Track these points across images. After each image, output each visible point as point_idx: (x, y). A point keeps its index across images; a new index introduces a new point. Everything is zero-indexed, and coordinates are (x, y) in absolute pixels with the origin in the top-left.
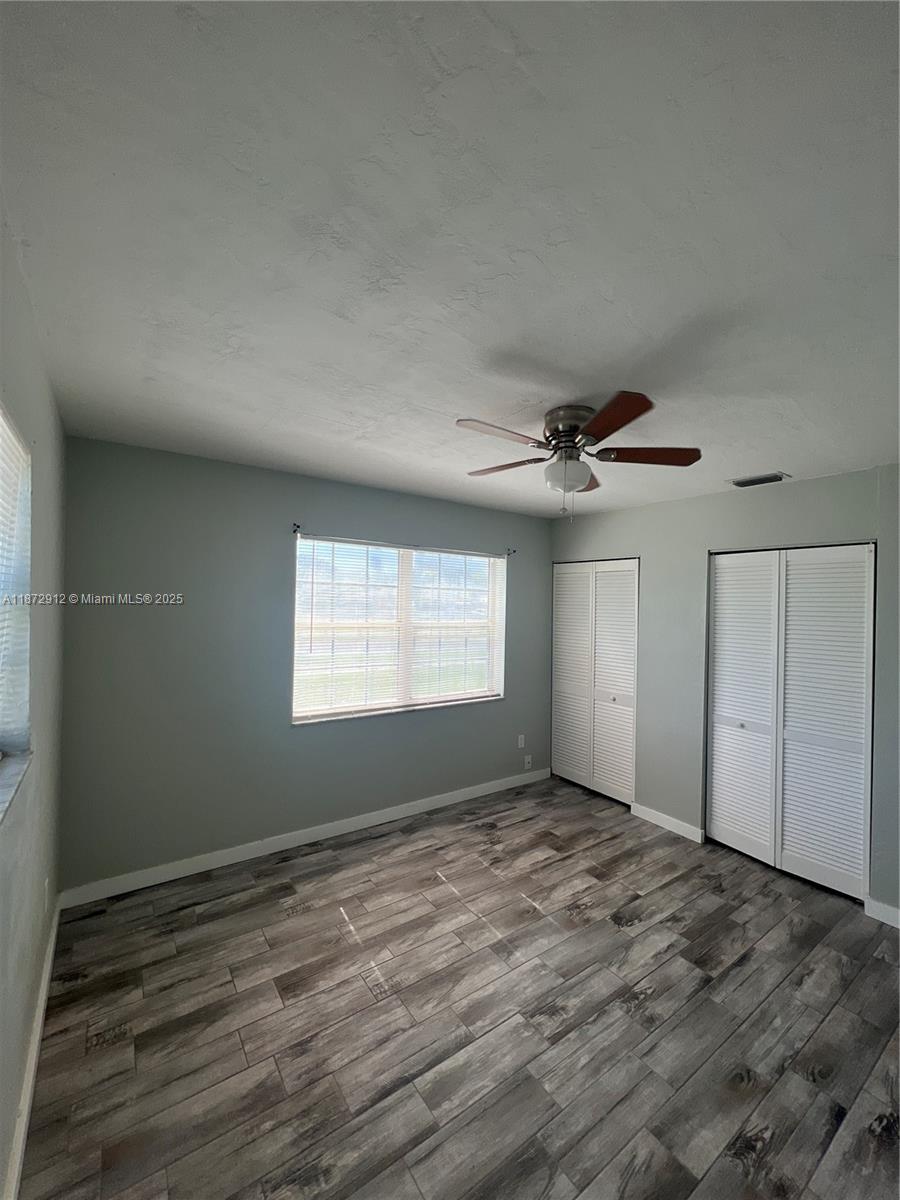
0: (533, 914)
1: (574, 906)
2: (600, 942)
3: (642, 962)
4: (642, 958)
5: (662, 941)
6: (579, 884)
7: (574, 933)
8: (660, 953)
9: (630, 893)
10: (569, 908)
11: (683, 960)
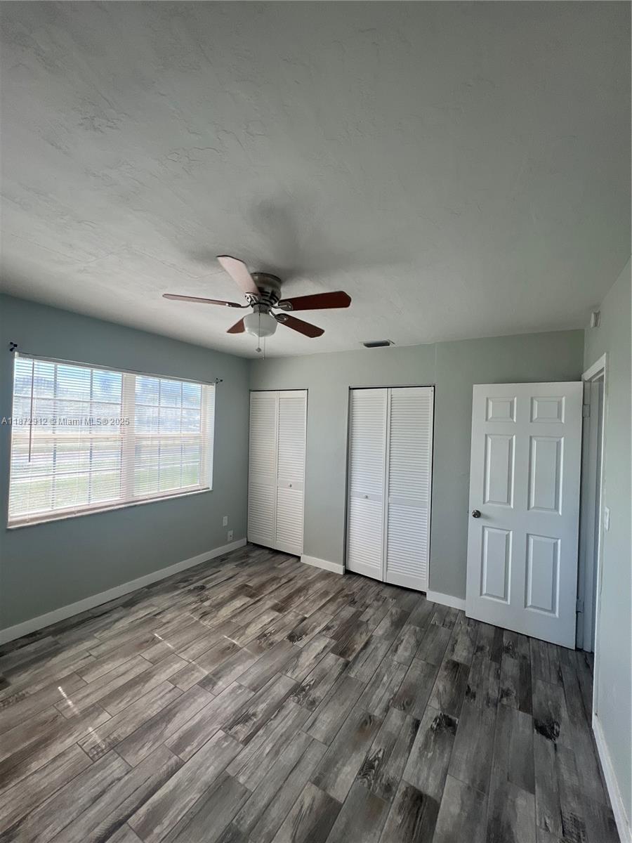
0: (233, 648)
1: (263, 636)
2: (281, 656)
3: (307, 664)
4: (307, 661)
5: (319, 645)
6: (266, 619)
7: (262, 655)
8: (319, 654)
9: (300, 617)
10: (259, 638)
11: (332, 655)
